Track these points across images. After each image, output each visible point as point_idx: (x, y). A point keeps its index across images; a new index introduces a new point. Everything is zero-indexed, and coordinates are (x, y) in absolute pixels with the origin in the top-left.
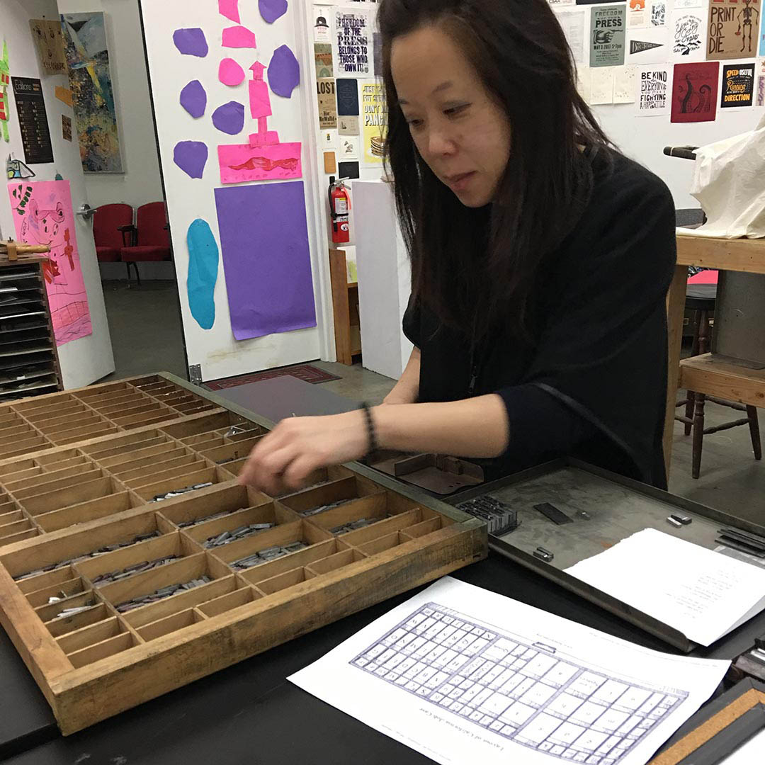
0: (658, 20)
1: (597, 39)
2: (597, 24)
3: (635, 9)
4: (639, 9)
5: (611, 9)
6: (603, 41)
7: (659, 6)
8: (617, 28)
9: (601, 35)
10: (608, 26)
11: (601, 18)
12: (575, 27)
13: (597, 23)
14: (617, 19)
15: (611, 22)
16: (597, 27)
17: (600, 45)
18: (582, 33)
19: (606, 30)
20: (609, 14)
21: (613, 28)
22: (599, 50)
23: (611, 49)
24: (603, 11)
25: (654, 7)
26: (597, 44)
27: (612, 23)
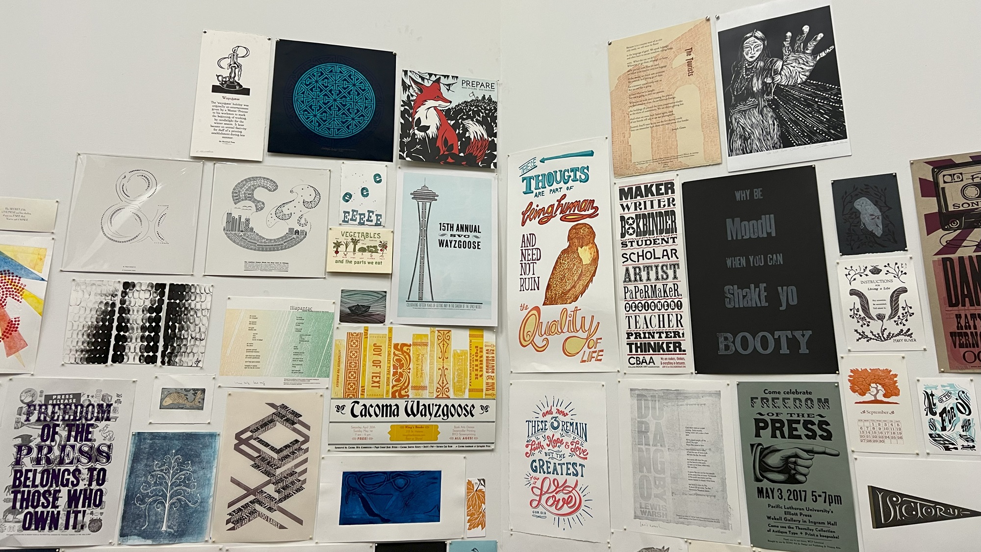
0: (954, 432)
1: (764, 468)
2: (758, 429)
3: (868, 397)
4: (880, 397)
5: (793, 390)
6: (781, 477)
7: (948, 395)
8: (818, 444)
9: (774, 460)
10: (791, 436)
11: (768, 412)
12: (699, 430)
13: (760, 425)
14: (816, 420)
15: (800, 427)
16: (758, 435)
17: (776, 486)
18: (718, 447)
19: (786, 446)
20: (790, 403)
21: (807, 444)
22: (770, 501)
23: (810, 503)
24: (769, 396)
25: (929, 396)
26: (765, 484)
27: (801, 431)
